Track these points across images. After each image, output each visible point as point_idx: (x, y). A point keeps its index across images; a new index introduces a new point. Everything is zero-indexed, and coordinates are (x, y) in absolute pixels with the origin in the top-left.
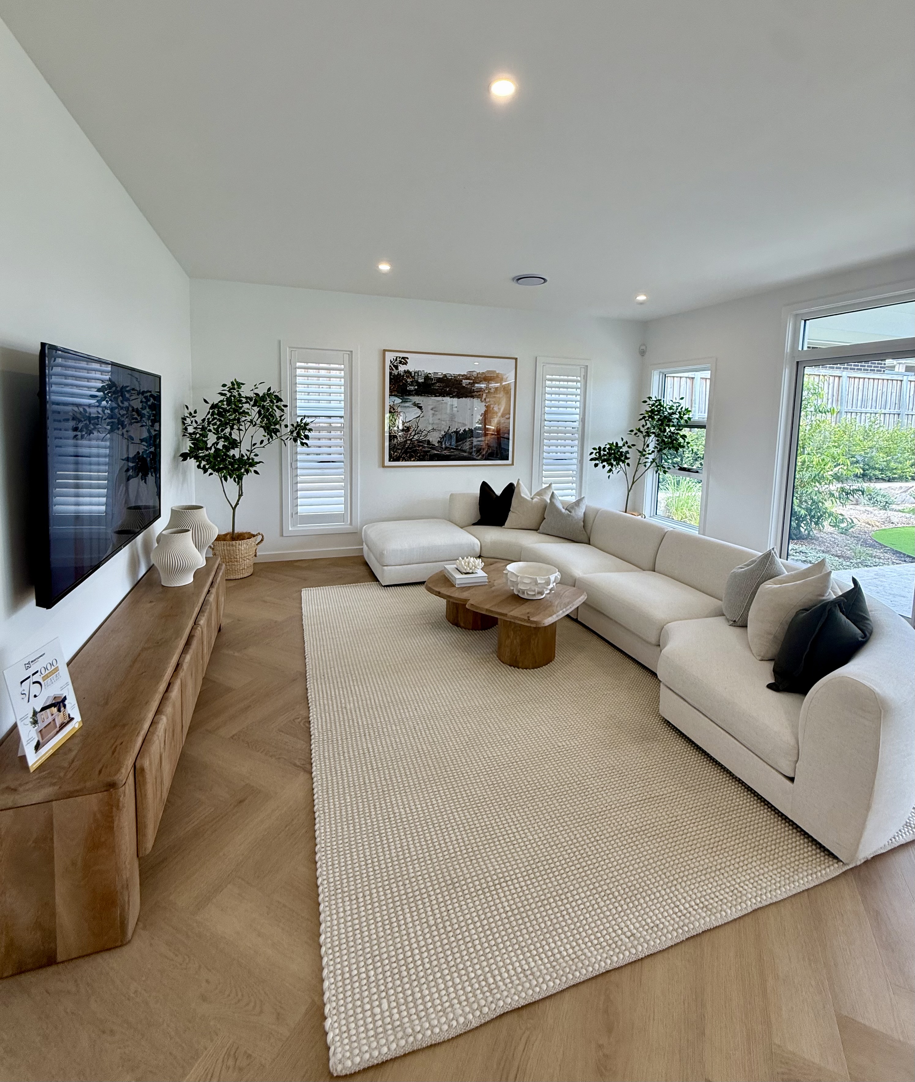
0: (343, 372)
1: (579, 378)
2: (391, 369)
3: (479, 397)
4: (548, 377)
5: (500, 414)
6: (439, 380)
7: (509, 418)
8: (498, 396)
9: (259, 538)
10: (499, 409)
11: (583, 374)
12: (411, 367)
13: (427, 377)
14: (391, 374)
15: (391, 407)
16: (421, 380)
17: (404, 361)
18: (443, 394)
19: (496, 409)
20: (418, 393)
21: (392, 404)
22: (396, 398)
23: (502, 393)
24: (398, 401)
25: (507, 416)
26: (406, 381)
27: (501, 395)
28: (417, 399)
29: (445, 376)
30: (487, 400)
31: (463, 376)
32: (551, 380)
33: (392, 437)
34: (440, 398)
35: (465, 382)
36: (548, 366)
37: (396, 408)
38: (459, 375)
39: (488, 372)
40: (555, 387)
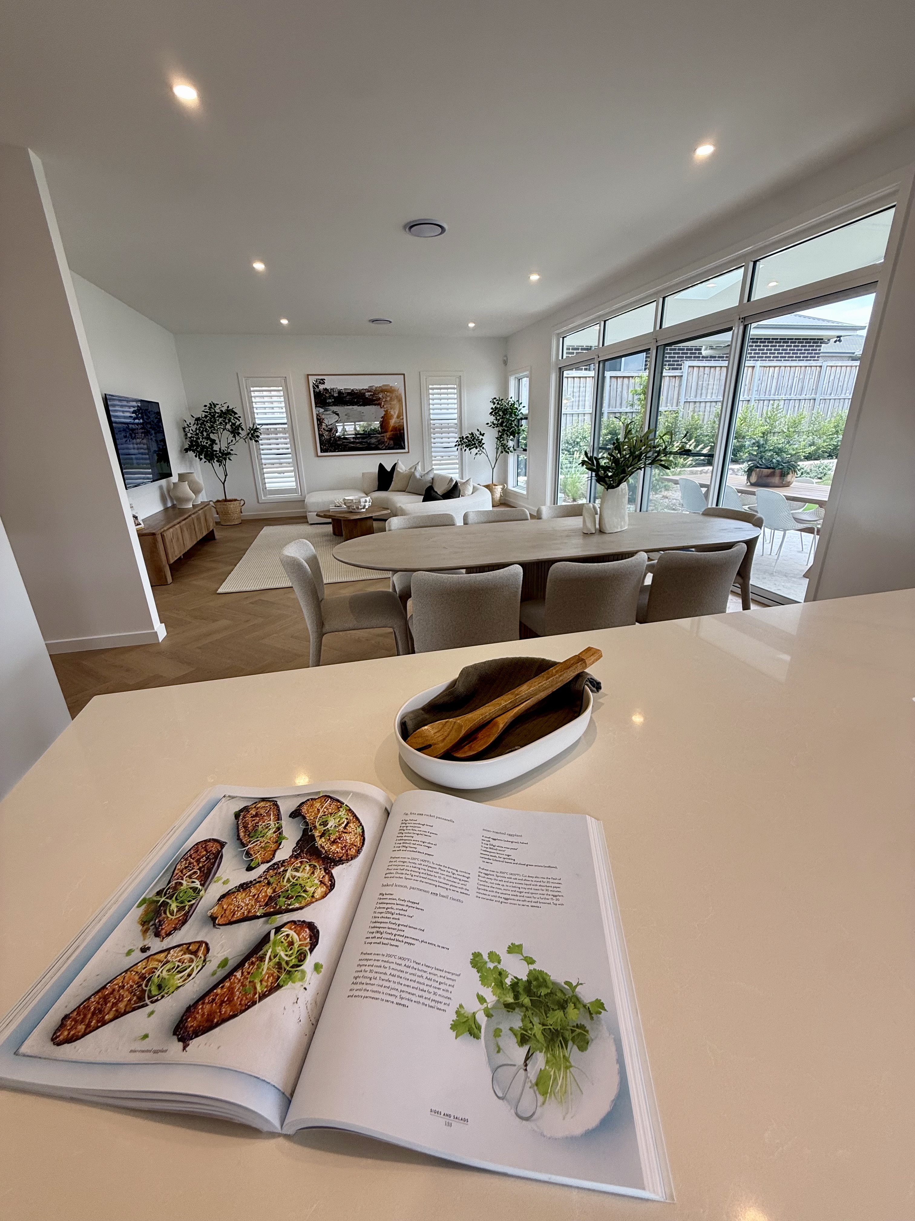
0: (282, 392)
1: (456, 386)
2: (314, 388)
3: (379, 404)
4: (430, 386)
5: (395, 416)
6: (348, 394)
7: (403, 419)
8: (393, 403)
9: (242, 502)
10: (395, 413)
11: (458, 383)
12: (328, 385)
13: (340, 392)
14: (314, 391)
15: (317, 415)
16: (336, 395)
17: (322, 382)
18: (353, 404)
19: (392, 413)
20: (335, 404)
21: (318, 412)
22: (320, 409)
23: (396, 400)
24: (322, 410)
25: (401, 417)
26: (325, 396)
27: (395, 402)
28: (335, 408)
29: (353, 390)
30: (385, 406)
31: (365, 390)
32: (433, 389)
33: (321, 436)
34: (351, 407)
35: (367, 394)
36: (430, 378)
37: (320, 415)
38: (363, 389)
39: (384, 385)
40: (436, 394)
